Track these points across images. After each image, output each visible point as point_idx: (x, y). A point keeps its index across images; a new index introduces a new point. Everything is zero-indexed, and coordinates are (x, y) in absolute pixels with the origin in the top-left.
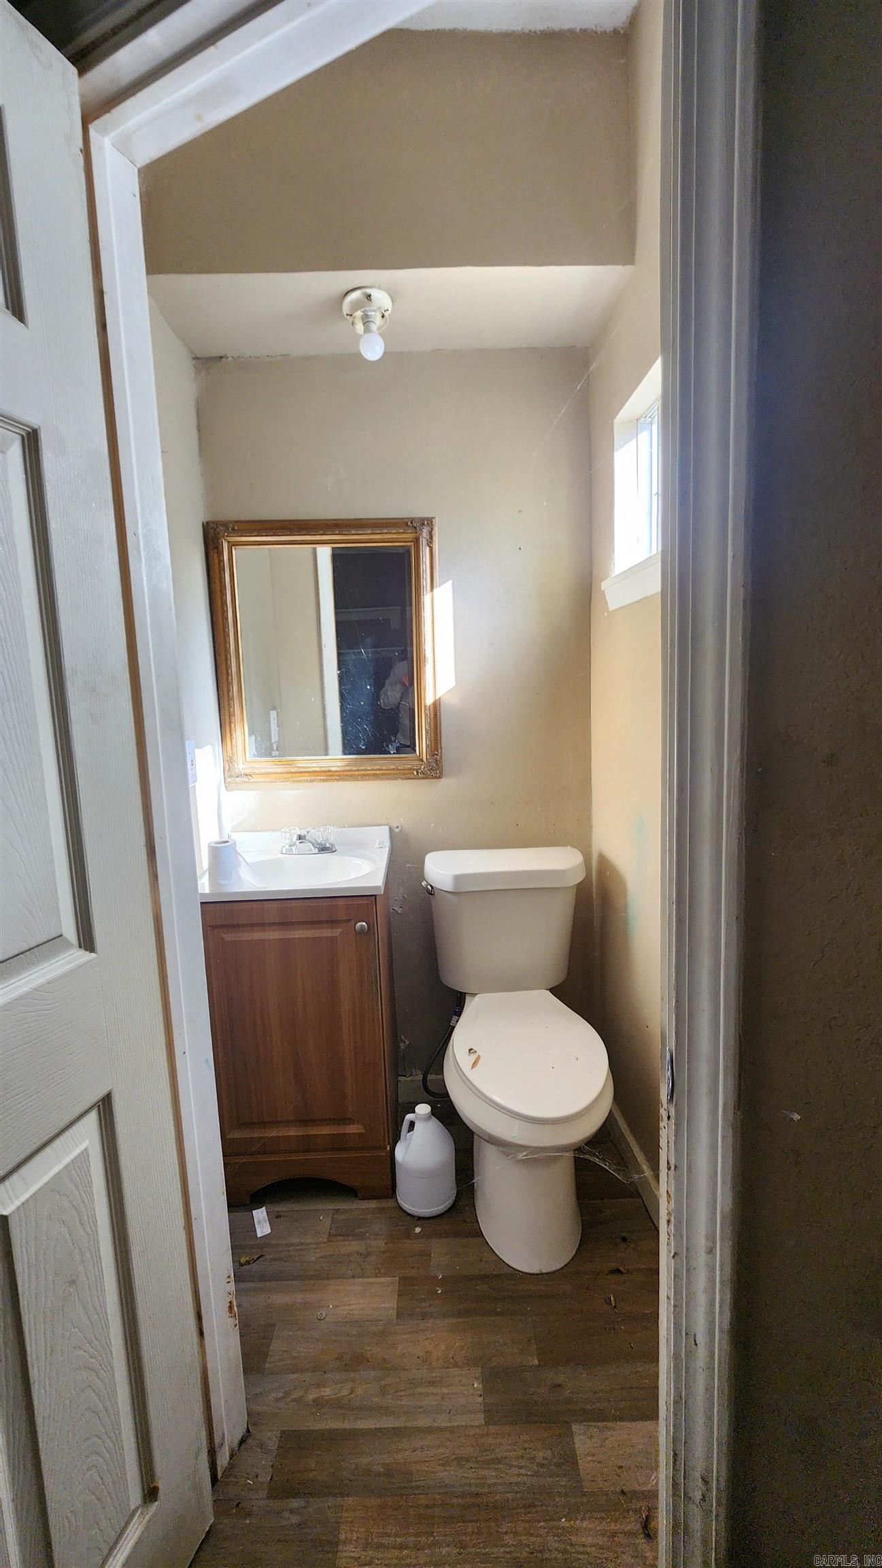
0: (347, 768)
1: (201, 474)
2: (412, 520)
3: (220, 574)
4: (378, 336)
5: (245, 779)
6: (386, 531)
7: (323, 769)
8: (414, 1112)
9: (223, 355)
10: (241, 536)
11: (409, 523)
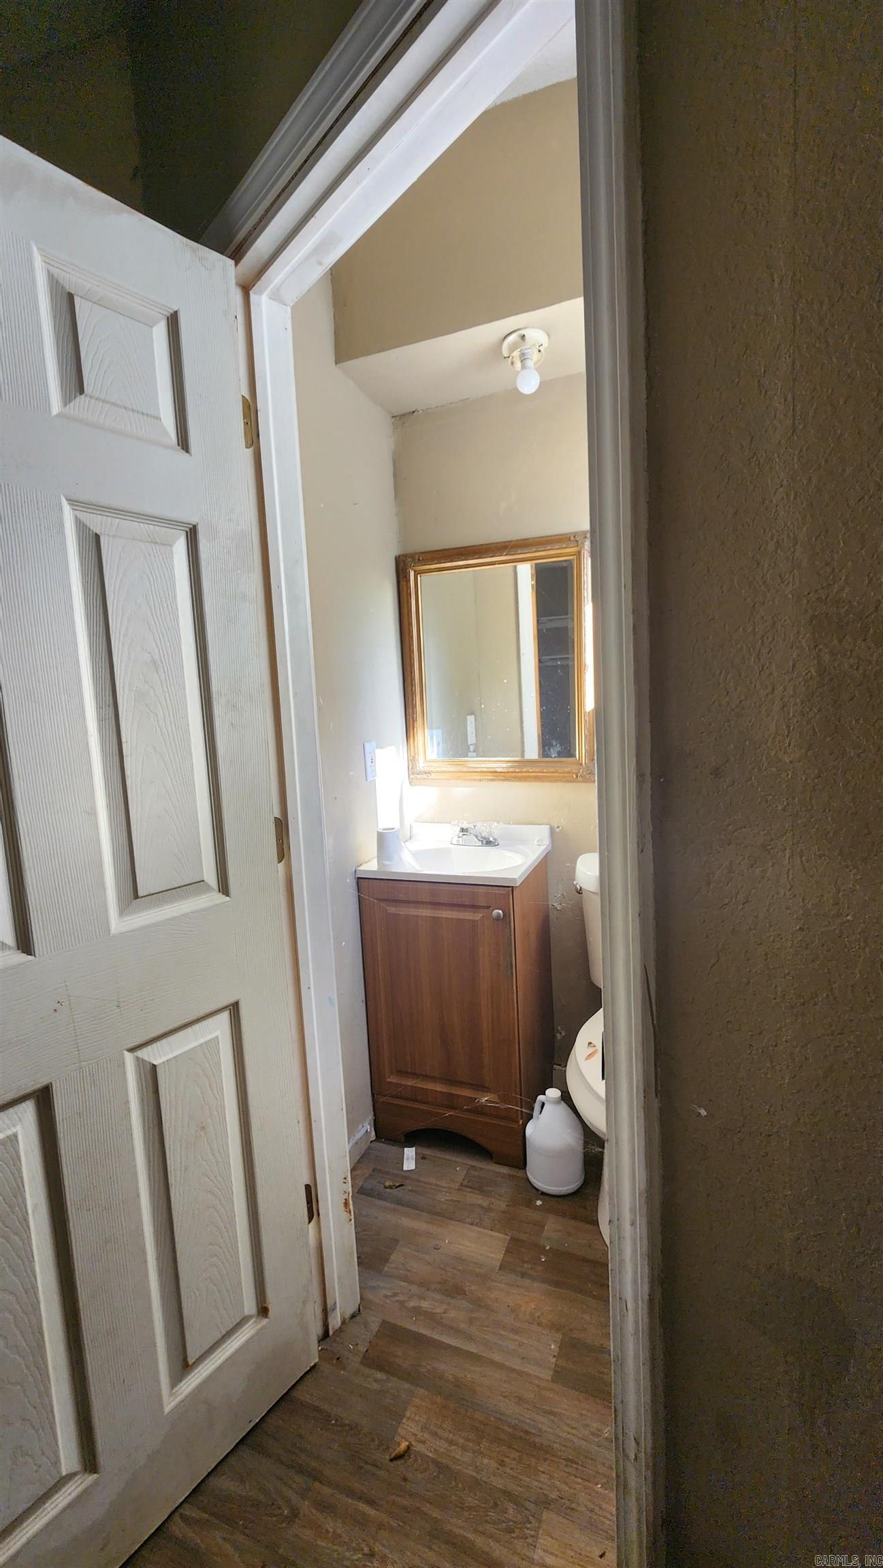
0: (511, 770)
1: (397, 515)
2: (575, 534)
3: (407, 598)
4: (535, 372)
5: (425, 776)
6: (549, 548)
7: (490, 770)
8: (545, 1094)
9: (414, 410)
10: (425, 565)
11: (572, 538)
